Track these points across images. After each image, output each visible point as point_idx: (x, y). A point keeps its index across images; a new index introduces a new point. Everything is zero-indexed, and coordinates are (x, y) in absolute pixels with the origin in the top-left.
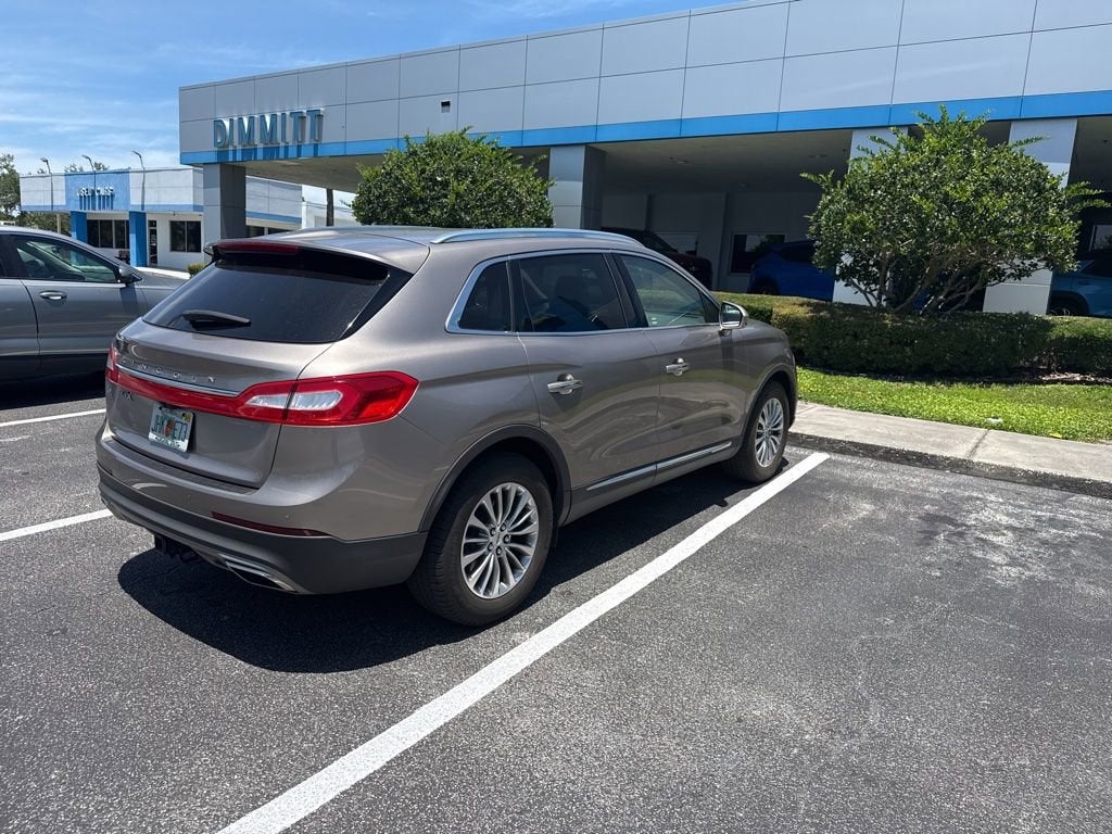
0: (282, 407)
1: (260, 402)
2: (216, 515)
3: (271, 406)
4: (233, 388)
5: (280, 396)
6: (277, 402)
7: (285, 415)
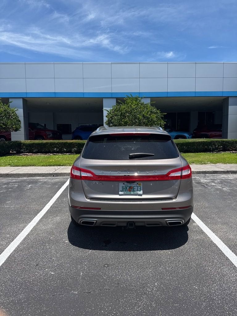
0: (180, 175)
1: (173, 175)
2: (163, 209)
3: (177, 175)
4: (165, 172)
5: (179, 172)
6: (178, 174)
7: (181, 177)
